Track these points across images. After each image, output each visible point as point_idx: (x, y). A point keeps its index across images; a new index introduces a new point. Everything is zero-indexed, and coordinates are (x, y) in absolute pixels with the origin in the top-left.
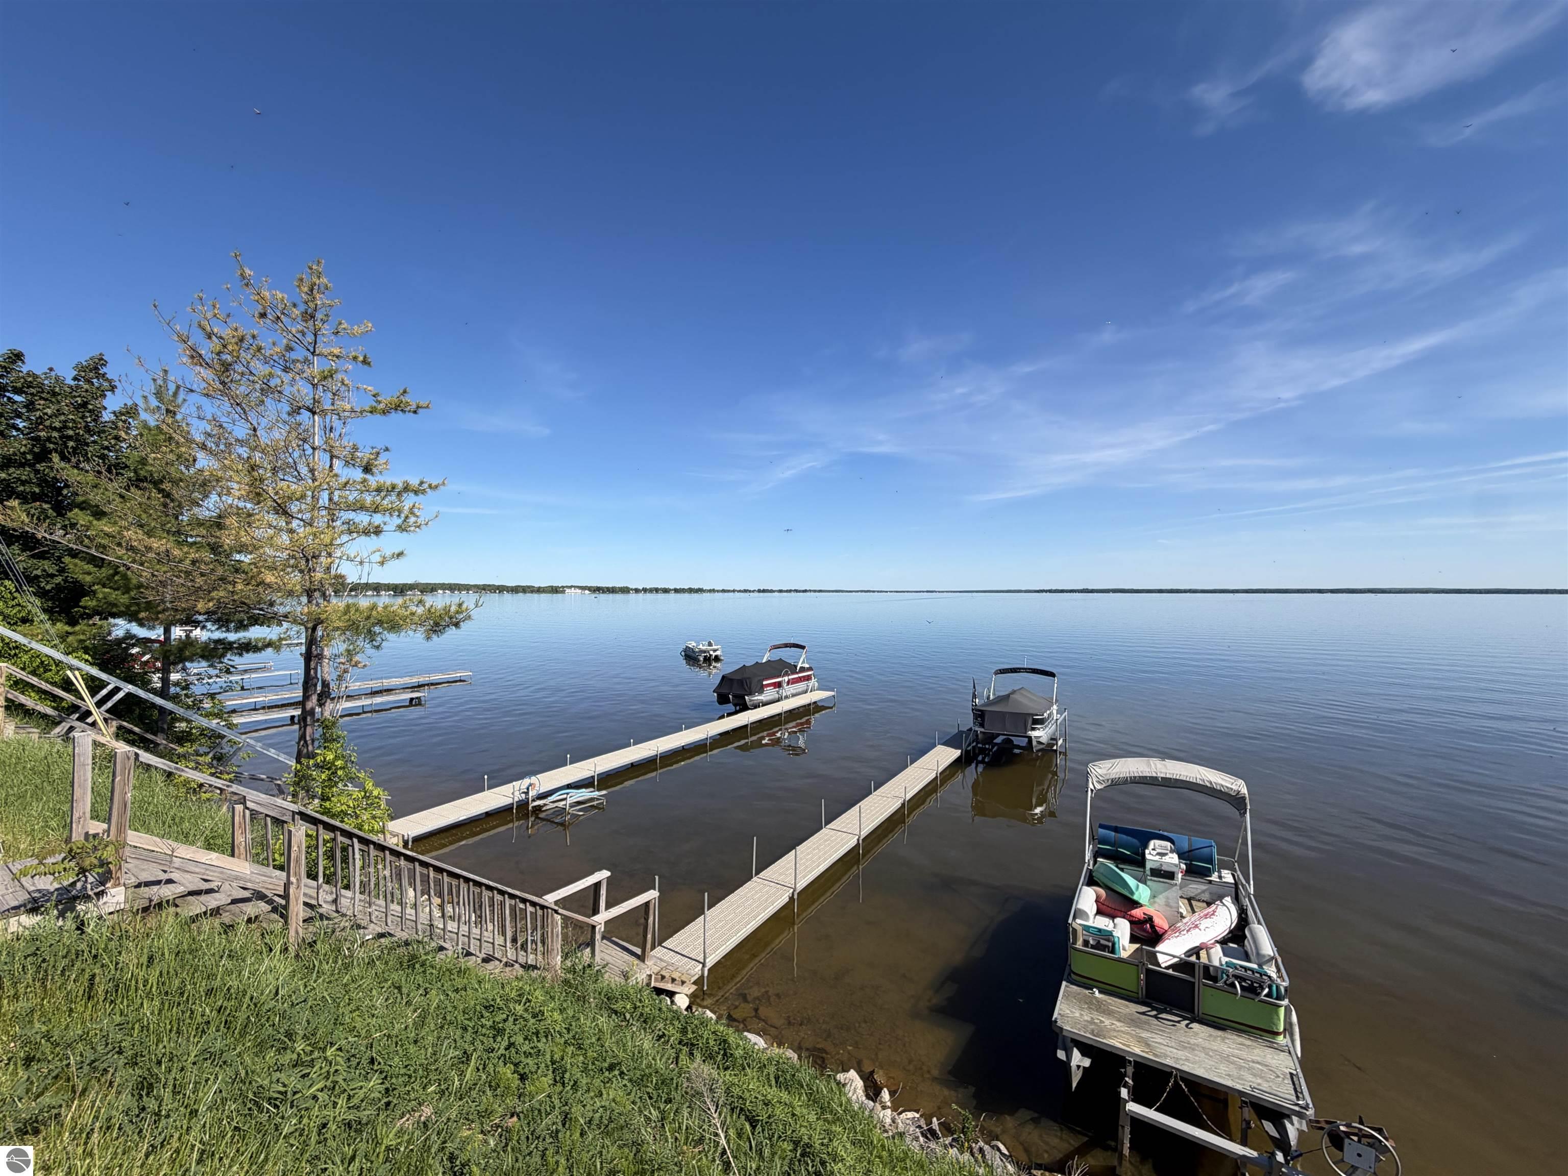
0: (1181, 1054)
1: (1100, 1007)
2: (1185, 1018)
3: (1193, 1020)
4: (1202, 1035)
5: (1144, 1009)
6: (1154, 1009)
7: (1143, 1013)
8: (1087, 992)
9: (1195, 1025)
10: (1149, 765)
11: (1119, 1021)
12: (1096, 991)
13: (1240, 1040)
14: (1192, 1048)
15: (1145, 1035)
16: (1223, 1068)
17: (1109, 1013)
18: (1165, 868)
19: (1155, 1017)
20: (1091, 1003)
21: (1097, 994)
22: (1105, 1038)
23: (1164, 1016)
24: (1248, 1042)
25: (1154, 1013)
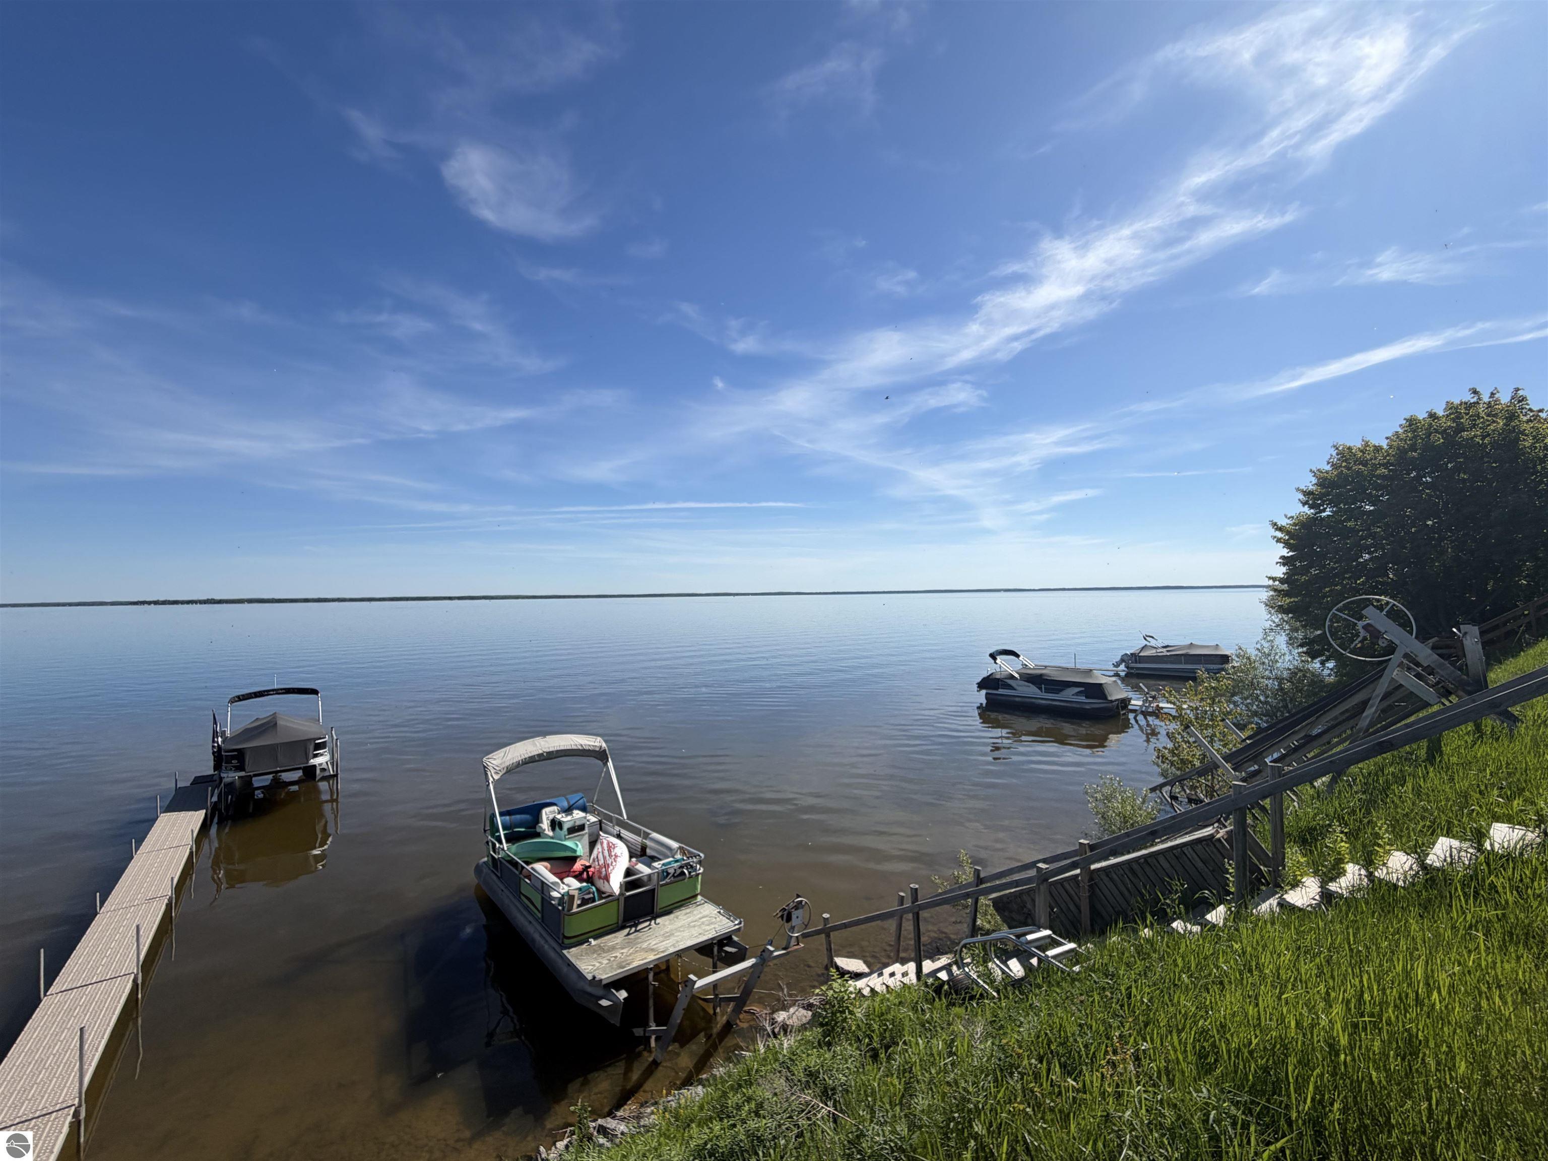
0: (672, 940)
1: (601, 949)
2: (650, 920)
3: (655, 918)
4: (667, 923)
5: (626, 931)
6: (631, 927)
7: (629, 934)
8: (585, 946)
9: (658, 920)
10: (535, 745)
11: (623, 948)
12: (591, 940)
13: (684, 912)
14: (670, 935)
15: (645, 945)
16: (695, 932)
17: (613, 948)
18: (578, 823)
19: (636, 931)
20: (595, 952)
21: (593, 942)
22: (629, 964)
23: (639, 927)
24: (688, 911)
25: (633, 929)
